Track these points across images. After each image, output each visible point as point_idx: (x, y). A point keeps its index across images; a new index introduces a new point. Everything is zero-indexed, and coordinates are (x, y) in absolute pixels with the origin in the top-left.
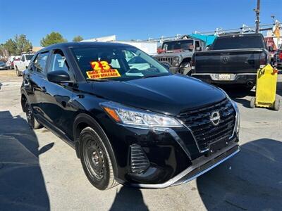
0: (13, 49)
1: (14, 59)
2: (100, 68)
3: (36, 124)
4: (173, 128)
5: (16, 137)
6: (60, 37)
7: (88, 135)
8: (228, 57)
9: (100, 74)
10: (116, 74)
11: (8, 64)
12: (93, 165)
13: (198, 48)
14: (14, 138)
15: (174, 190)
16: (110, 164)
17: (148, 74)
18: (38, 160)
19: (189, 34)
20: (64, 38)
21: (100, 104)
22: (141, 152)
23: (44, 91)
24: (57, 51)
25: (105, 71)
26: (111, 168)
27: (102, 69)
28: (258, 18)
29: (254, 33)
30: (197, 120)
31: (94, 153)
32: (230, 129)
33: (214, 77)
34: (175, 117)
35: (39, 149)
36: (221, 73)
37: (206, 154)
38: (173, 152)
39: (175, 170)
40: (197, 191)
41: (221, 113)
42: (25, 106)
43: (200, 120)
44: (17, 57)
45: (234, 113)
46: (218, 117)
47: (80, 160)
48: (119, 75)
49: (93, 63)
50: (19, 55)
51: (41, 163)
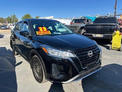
0: (10, 20)
1: (10, 25)
2: (42, 30)
3: (16, 53)
4: (71, 58)
5: (7, 58)
6: (30, 16)
7: (35, 59)
8: (100, 27)
9: (42, 32)
10: (49, 33)
11: (7, 27)
12: (37, 72)
13: (88, 23)
14: (6, 59)
15: (71, 85)
16: (44, 72)
17: (63, 33)
18: (15, 69)
19: (85, 16)
20: (31, 16)
21: (40, 46)
22: (57, 67)
23: (19, 39)
24: (25, 22)
25: (44, 32)
26: (44, 74)
27: (43, 30)
28: (115, 10)
29: (113, 16)
30: (82, 54)
31: (38, 67)
32: (97, 59)
33: (94, 35)
34: (72, 53)
35: (16, 64)
36: (97, 34)
37: (86, 70)
38: (71, 68)
39: (71, 76)
40: (81, 86)
41: (93, 52)
42: (12, 45)
43: (83, 54)
44: (11, 24)
45: (99, 52)
46: (92, 53)
47: (32, 69)
48: (50, 33)
49: (39, 28)
50: (12, 23)
51: (16, 70)
